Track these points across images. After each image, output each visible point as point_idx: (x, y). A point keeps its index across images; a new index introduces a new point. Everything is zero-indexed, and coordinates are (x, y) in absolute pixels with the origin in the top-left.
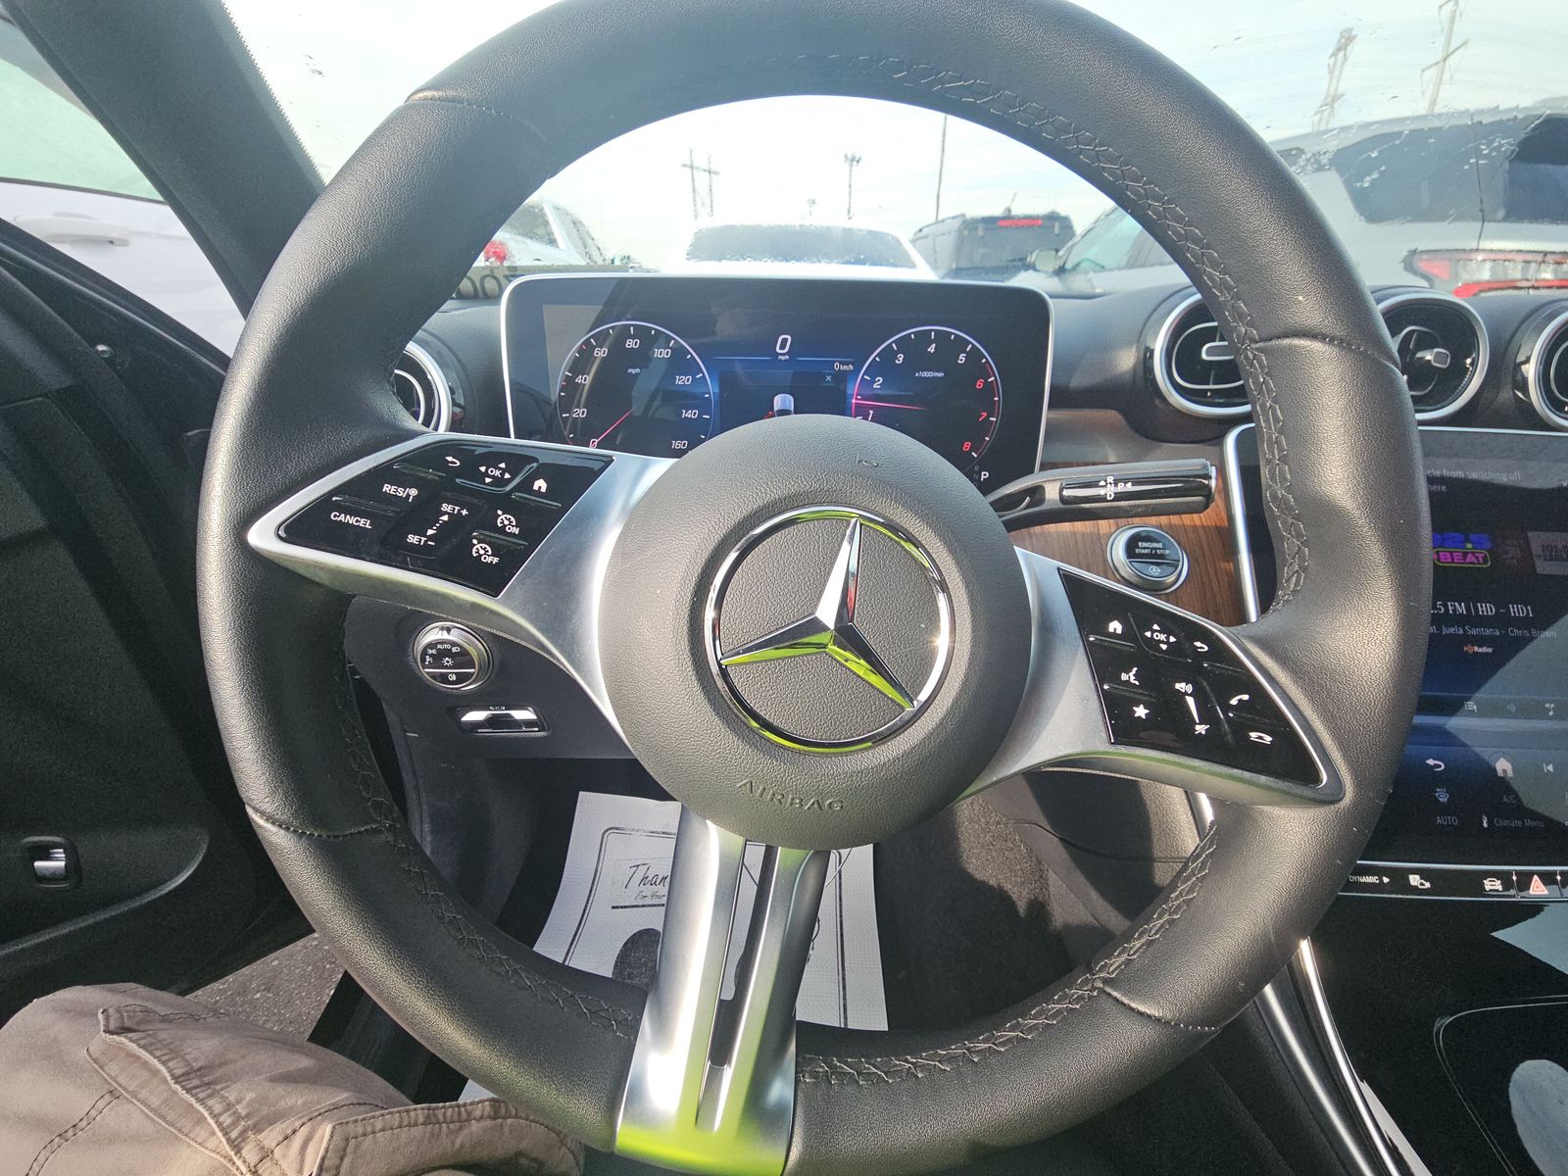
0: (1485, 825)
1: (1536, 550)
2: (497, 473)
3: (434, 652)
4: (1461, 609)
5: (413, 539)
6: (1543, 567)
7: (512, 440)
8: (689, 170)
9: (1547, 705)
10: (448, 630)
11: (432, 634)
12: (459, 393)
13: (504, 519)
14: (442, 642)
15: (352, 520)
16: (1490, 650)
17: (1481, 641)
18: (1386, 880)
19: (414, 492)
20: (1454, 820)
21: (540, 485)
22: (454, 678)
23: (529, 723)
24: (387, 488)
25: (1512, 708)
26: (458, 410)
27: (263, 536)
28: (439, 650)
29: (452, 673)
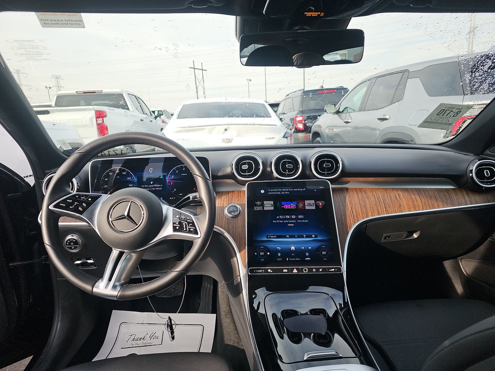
0: (287, 260)
1: (306, 204)
2: (83, 198)
3: (69, 241)
4: (288, 217)
5: (71, 207)
6: (307, 208)
7: (90, 193)
8: (193, 69)
9: (304, 235)
10: (73, 236)
11: (69, 237)
12: (79, 183)
13: (84, 204)
14: (71, 239)
15: (63, 205)
16: (293, 225)
17: (291, 223)
18: (263, 271)
19: (71, 201)
20: (281, 259)
21: (90, 199)
22: (73, 248)
23: (91, 264)
24: (68, 200)
25: (296, 236)
26: (78, 187)
27: (51, 207)
28: (70, 241)
29: (73, 247)
